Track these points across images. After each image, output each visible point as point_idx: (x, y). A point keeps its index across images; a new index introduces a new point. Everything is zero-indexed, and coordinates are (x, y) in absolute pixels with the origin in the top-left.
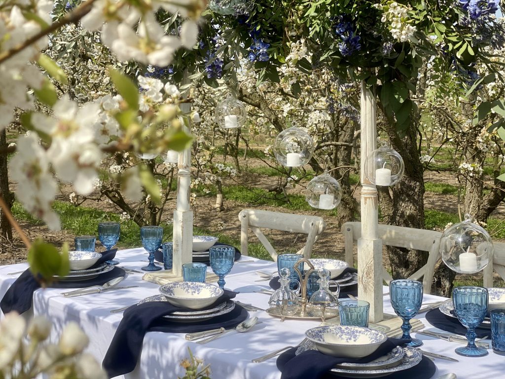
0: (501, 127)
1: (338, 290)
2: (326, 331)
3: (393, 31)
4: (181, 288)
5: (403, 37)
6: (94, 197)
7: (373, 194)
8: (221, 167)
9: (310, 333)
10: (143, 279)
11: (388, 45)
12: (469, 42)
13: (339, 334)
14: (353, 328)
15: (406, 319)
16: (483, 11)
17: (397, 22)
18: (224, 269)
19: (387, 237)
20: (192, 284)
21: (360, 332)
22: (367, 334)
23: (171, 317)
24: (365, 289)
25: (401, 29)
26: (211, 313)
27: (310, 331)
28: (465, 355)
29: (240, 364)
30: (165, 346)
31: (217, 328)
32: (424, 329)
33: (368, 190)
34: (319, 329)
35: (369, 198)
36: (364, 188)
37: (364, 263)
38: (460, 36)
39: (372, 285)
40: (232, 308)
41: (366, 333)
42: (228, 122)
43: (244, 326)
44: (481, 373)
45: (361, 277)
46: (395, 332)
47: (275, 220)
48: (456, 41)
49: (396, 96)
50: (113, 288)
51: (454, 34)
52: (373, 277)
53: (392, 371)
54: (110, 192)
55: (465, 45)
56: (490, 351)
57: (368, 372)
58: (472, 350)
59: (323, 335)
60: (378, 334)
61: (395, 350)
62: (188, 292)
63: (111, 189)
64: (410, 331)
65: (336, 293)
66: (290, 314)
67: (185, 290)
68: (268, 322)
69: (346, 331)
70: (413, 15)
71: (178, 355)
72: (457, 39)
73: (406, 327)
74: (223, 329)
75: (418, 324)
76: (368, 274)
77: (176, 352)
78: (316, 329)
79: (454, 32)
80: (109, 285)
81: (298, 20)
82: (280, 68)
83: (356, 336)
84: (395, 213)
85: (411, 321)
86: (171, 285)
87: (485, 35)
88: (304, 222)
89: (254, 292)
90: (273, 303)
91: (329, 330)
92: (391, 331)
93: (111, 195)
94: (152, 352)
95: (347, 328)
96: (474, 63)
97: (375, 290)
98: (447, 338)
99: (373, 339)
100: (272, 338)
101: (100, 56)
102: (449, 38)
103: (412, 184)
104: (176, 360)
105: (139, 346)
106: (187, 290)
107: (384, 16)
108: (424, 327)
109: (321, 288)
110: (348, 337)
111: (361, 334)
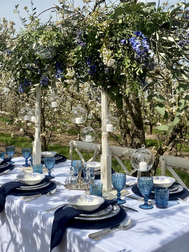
0: (158, 106)
1: (94, 177)
2: (79, 197)
3: (104, 61)
4: (28, 175)
5: (109, 64)
6: (21, 136)
7: (106, 135)
8: (63, 123)
9: (71, 199)
10: (20, 170)
11: (106, 69)
12: (141, 67)
13: (85, 199)
14: (92, 196)
15: (119, 191)
16: (142, 51)
17: (106, 57)
18: (51, 167)
19: (125, 153)
20: (33, 174)
22: (97, 199)
23: (19, 189)
24: (104, 177)
25: (108, 60)
26: (38, 187)
27: (71, 198)
28: (143, 209)
29: (39, 213)
30: (12, 202)
31: (38, 194)
32: (129, 195)
33: (104, 134)
34: (76, 197)
35: (105, 137)
36: (103, 133)
37: (103, 165)
38: (137, 65)
39: (106, 175)
42: (53, 105)
43: (50, 193)
44: (146, 218)
45: (102, 171)
46: (115, 197)
47: (83, 145)
48: (136, 67)
49: (113, 92)
50: (5, 174)
51: (135, 64)
52: (107, 171)
53: (103, 218)
54: (28, 133)
55: (139, 69)
56: (155, 206)
57: (91, 219)
58: (146, 206)
59: (78, 199)
61: (108, 207)
62: (31, 177)
63: (28, 132)
64: (121, 196)
65: (93, 178)
66: (74, 187)
67: (30, 176)
68: (62, 191)
69: (88, 198)
70: (116, 55)
71: (17, 206)
72: (136, 66)
73: (119, 195)
74: (40, 194)
75: (127, 192)
76: (105, 170)
77: (16, 205)
78: (75, 197)
79: (135, 63)
80: (3, 173)
81: (72, 59)
82: (66, 80)
83: (93, 200)
84: (132, 143)
85: (121, 192)
86: (23, 174)
87: (146, 63)
88: (94, 146)
89: (65, 176)
90: (66, 182)
91: (81, 197)
92: (113, 196)
93: (28, 134)
94: (8, 205)
95: (89, 196)
96: (145, 77)
97: (107, 177)
98: (137, 199)
99: (99, 202)
100: (59, 199)
101: (5, 78)
102: (132, 66)
103: (139, 131)
104: (16, 209)
105: (4, 201)
106: (31, 176)
107: (101, 54)
108: (130, 194)
109: (87, 176)
110: (89, 200)
111: (95, 199)
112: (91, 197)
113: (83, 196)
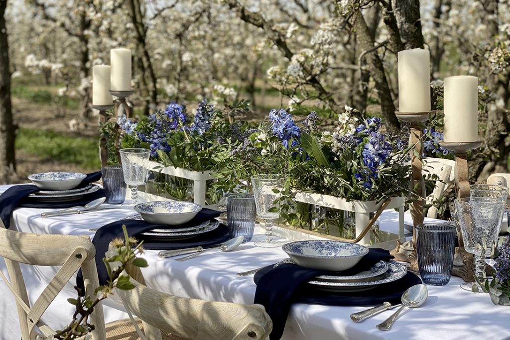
2: (305, 246)
4: (163, 207)
13: (319, 249)
20: (174, 203)
21: (341, 247)
23: (149, 234)
34: (297, 244)
40: (216, 227)
41: (347, 248)
59: (302, 249)
60: (360, 248)
61: (378, 265)
69: (326, 246)
78: (295, 244)
80: (90, 206)
83: (337, 250)
86: (151, 204)
91: (308, 245)
106: (168, 209)
110: (328, 251)
111: (341, 249)
112: (333, 245)
113: (313, 242)
